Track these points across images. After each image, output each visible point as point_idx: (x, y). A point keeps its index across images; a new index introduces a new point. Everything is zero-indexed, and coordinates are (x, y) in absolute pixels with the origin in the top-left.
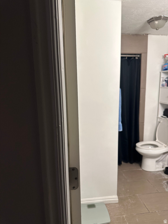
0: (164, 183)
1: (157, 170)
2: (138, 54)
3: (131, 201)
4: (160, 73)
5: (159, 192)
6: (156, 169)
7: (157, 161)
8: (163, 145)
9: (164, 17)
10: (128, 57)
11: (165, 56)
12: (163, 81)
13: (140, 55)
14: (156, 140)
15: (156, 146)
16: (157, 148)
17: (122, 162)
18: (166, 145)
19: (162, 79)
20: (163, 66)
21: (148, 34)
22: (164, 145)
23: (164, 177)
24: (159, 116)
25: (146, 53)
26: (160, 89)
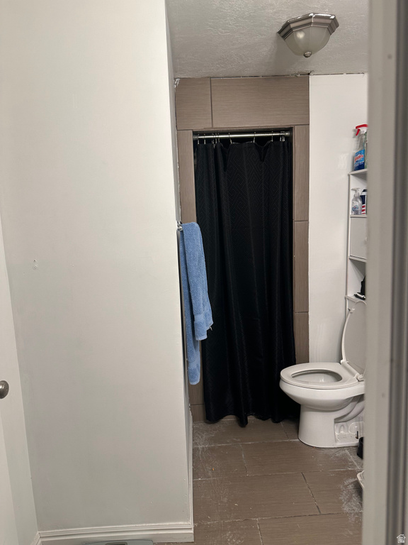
0: (346, 487)
1: (339, 444)
2: (286, 130)
3: (231, 539)
4: (349, 175)
5: (322, 513)
6: (336, 441)
7: (337, 421)
8: (353, 375)
9: (316, 17)
10: (257, 138)
11: (359, 130)
12: (356, 199)
13: (290, 129)
14: (341, 361)
15: (337, 377)
16: (338, 385)
17: (251, 419)
18: (360, 377)
19: (352, 193)
20: (355, 159)
21: (309, 74)
22: (357, 374)
23: (353, 465)
24: (351, 295)
25: (307, 124)
26: (350, 219)
